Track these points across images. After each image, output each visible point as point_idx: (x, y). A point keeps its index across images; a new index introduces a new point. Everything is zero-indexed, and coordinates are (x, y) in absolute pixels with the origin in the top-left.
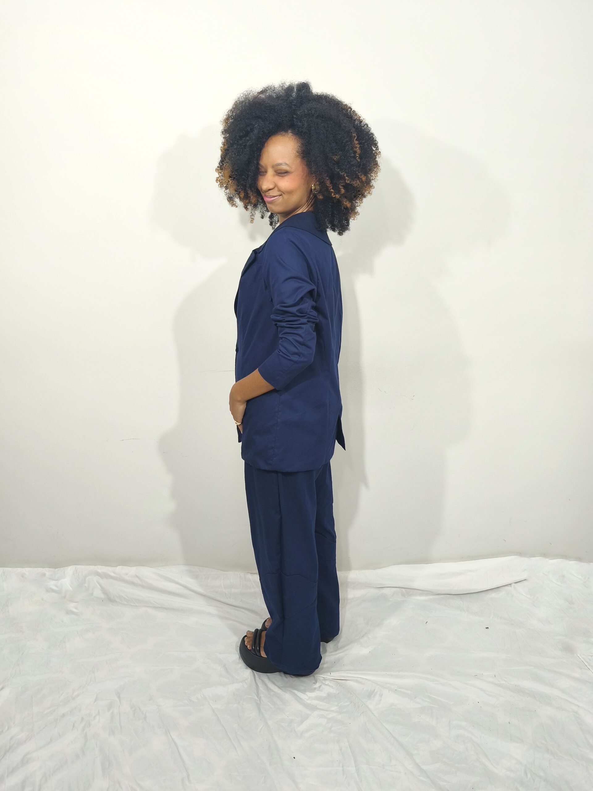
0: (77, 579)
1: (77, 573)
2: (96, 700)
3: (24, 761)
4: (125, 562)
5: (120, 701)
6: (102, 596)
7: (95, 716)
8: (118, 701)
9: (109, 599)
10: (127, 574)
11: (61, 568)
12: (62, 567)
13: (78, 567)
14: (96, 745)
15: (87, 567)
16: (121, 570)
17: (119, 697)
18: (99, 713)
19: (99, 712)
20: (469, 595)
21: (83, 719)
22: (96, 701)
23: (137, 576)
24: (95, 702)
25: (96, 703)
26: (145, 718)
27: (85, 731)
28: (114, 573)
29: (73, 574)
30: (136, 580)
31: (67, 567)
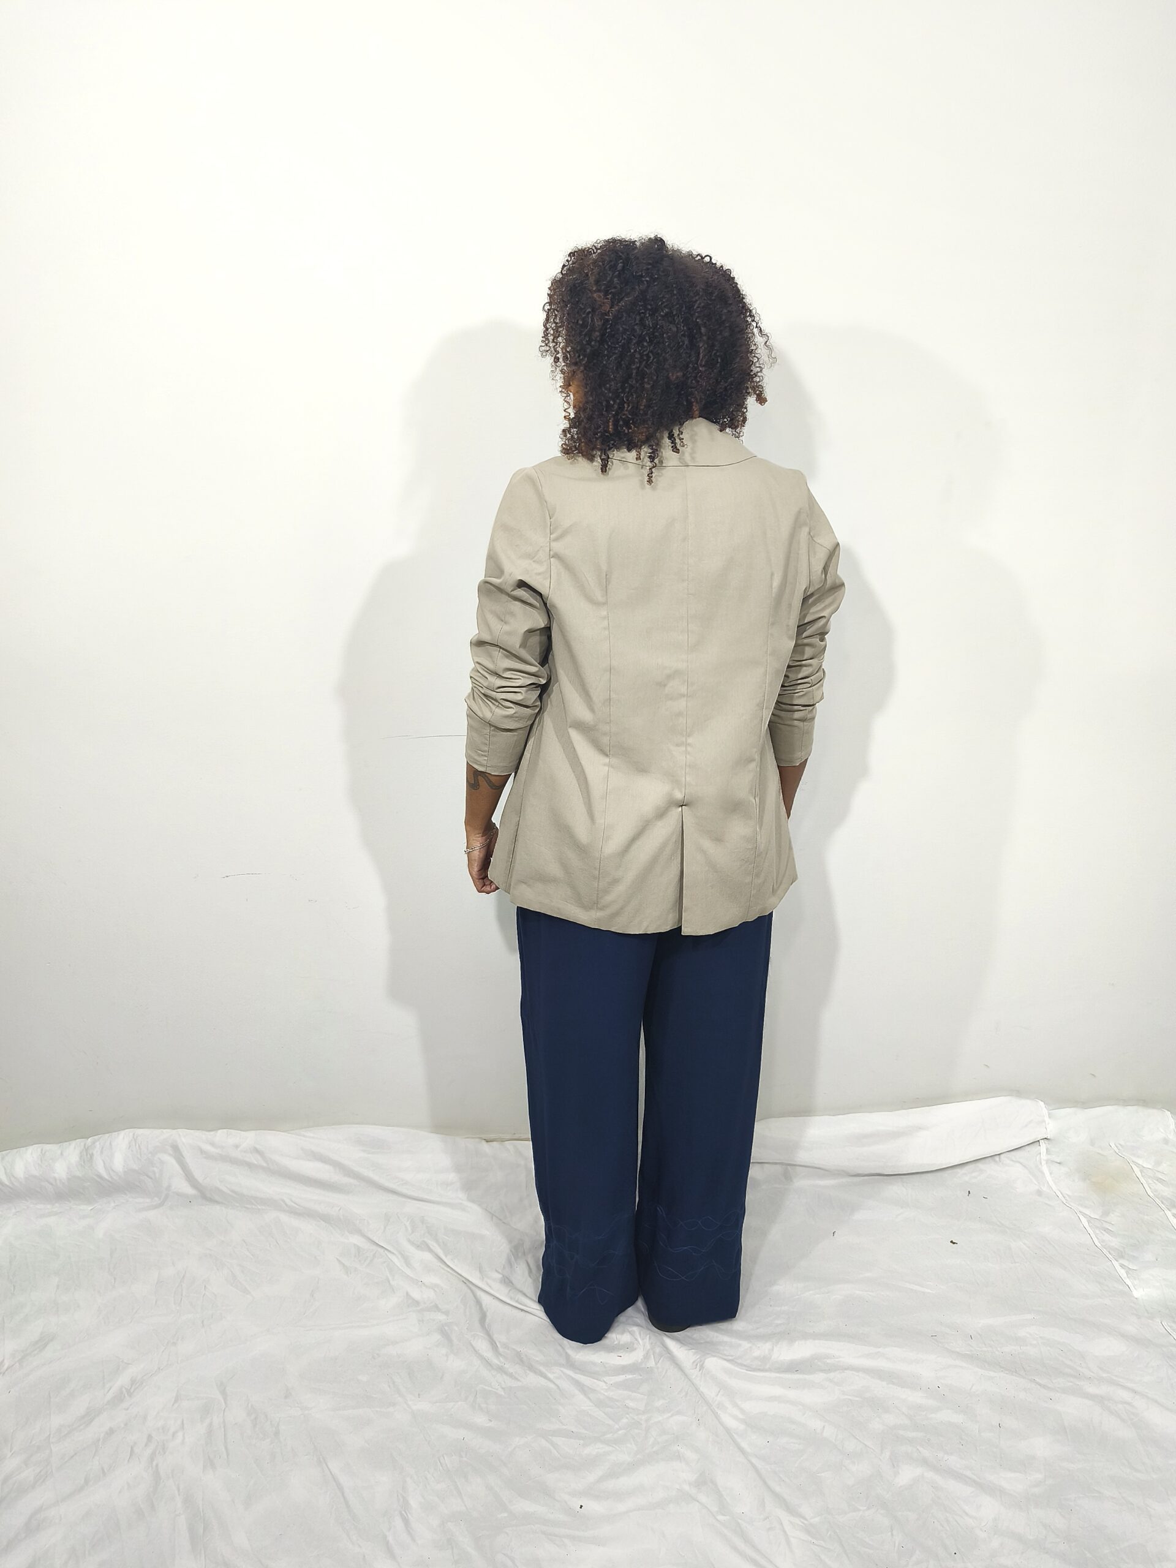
0: (138, 1158)
1: (137, 1145)
2: (177, 1398)
3: (33, 1526)
4: (231, 1121)
5: (225, 1400)
6: (190, 1191)
7: (174, 1434)
8: (223, 1401)
9: (206, 1195)
10: (237, 1147)
11: (104, 1134)
12: (107, 1133)
13: (139, 1131)
14: (179, 1490)
15: (157, 1132)
16: (225, 1138)
17: (224, 1393)
18: (182, 1427)
19: (183, 1423)
20: (918, 1176)
21: (150, 1437)
22: (176, 1401)
23: (256, 1151)
24: (174, 1404)
25: (176, 1405)
26: (277, 1433)
27: (154, 1464)
28: (213, 1144)
29: (129, 1148)
30: (254, 1159)
31: (117, 1133)
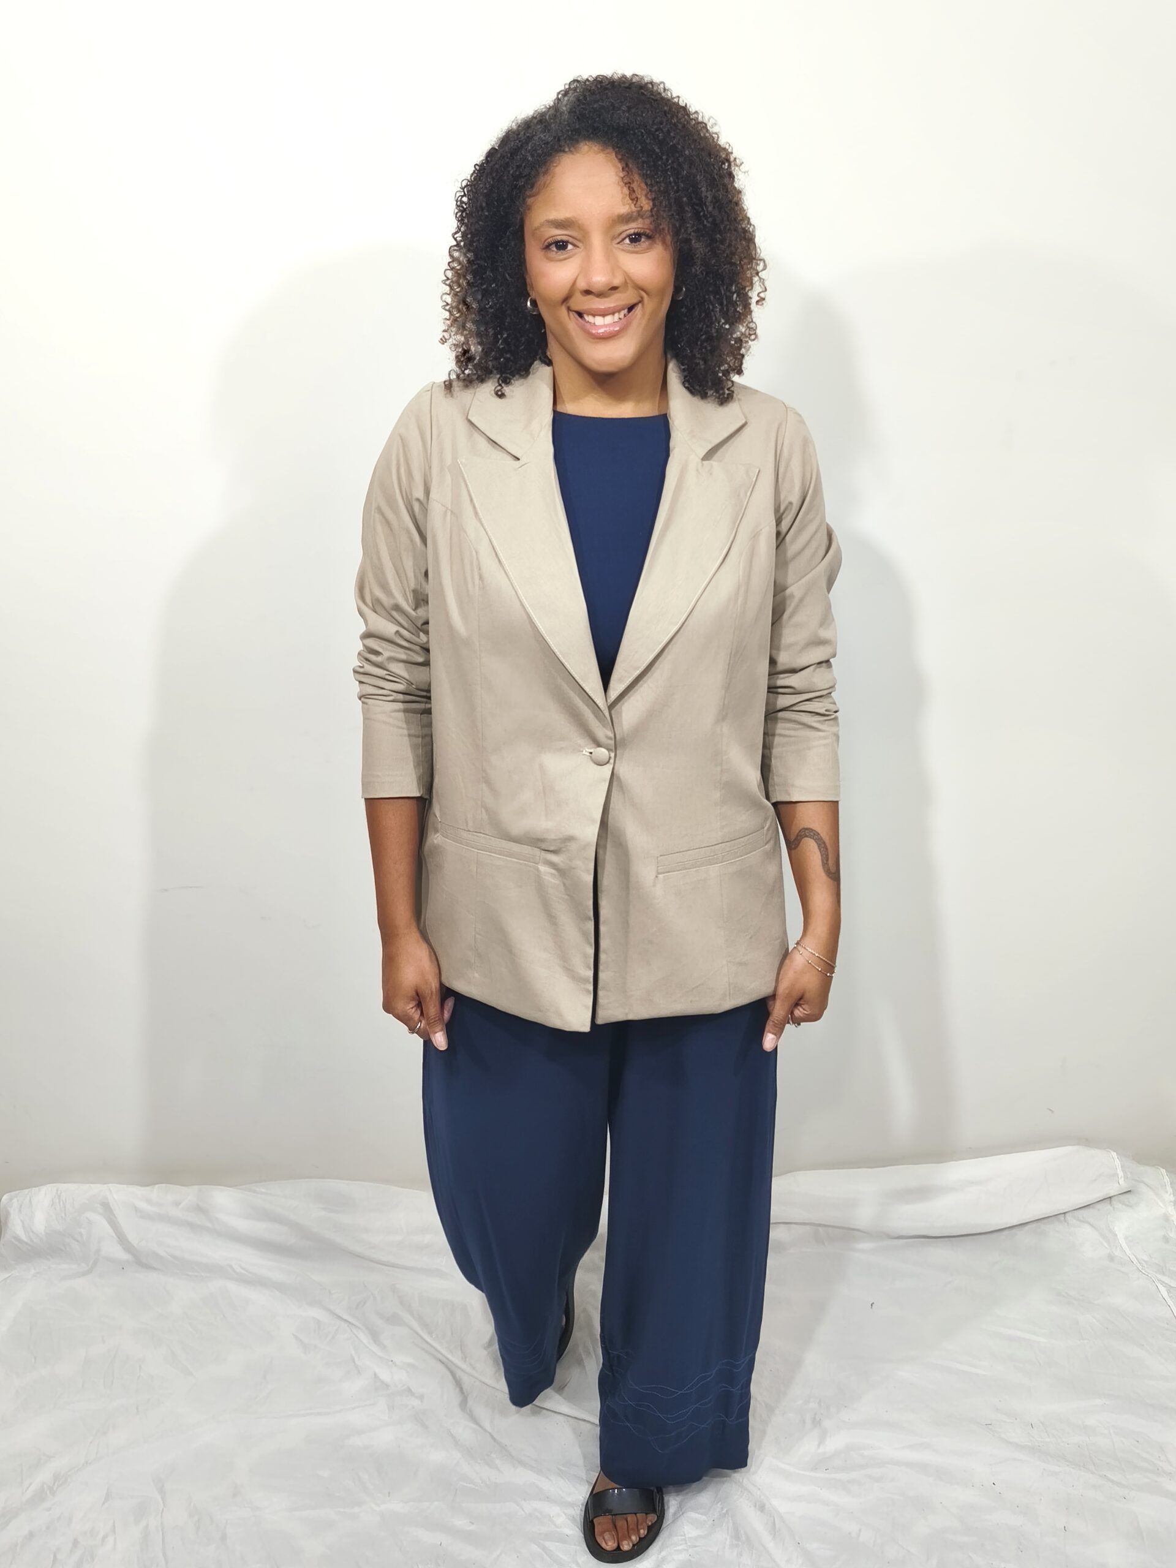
0: (62, 1217)
1: (61, 1203)
2: (108, 1497)
5: (163, 1498)
6: (123, 1255)
7: (104, 1538)
8: (160, 1500)
9: (141, 1261)
10: (177, 1204)
11: (23, 1189)
12: (27, 1188)
13: (64, 1186)
15: (85, 1187)
16: (164, 1194)
17: (162, 1491)
18: (114, 1531)
19: (114, 1526)
21: (76, 1542)
22: (106, 1500)
23: (199, 1209)
24: (104, 1503)
25: (106, 1505)
26: (224, 1538)
28: (149, 1202)
29: (52, 1205)
30: (197, 1218)
31: (37, 1188)
